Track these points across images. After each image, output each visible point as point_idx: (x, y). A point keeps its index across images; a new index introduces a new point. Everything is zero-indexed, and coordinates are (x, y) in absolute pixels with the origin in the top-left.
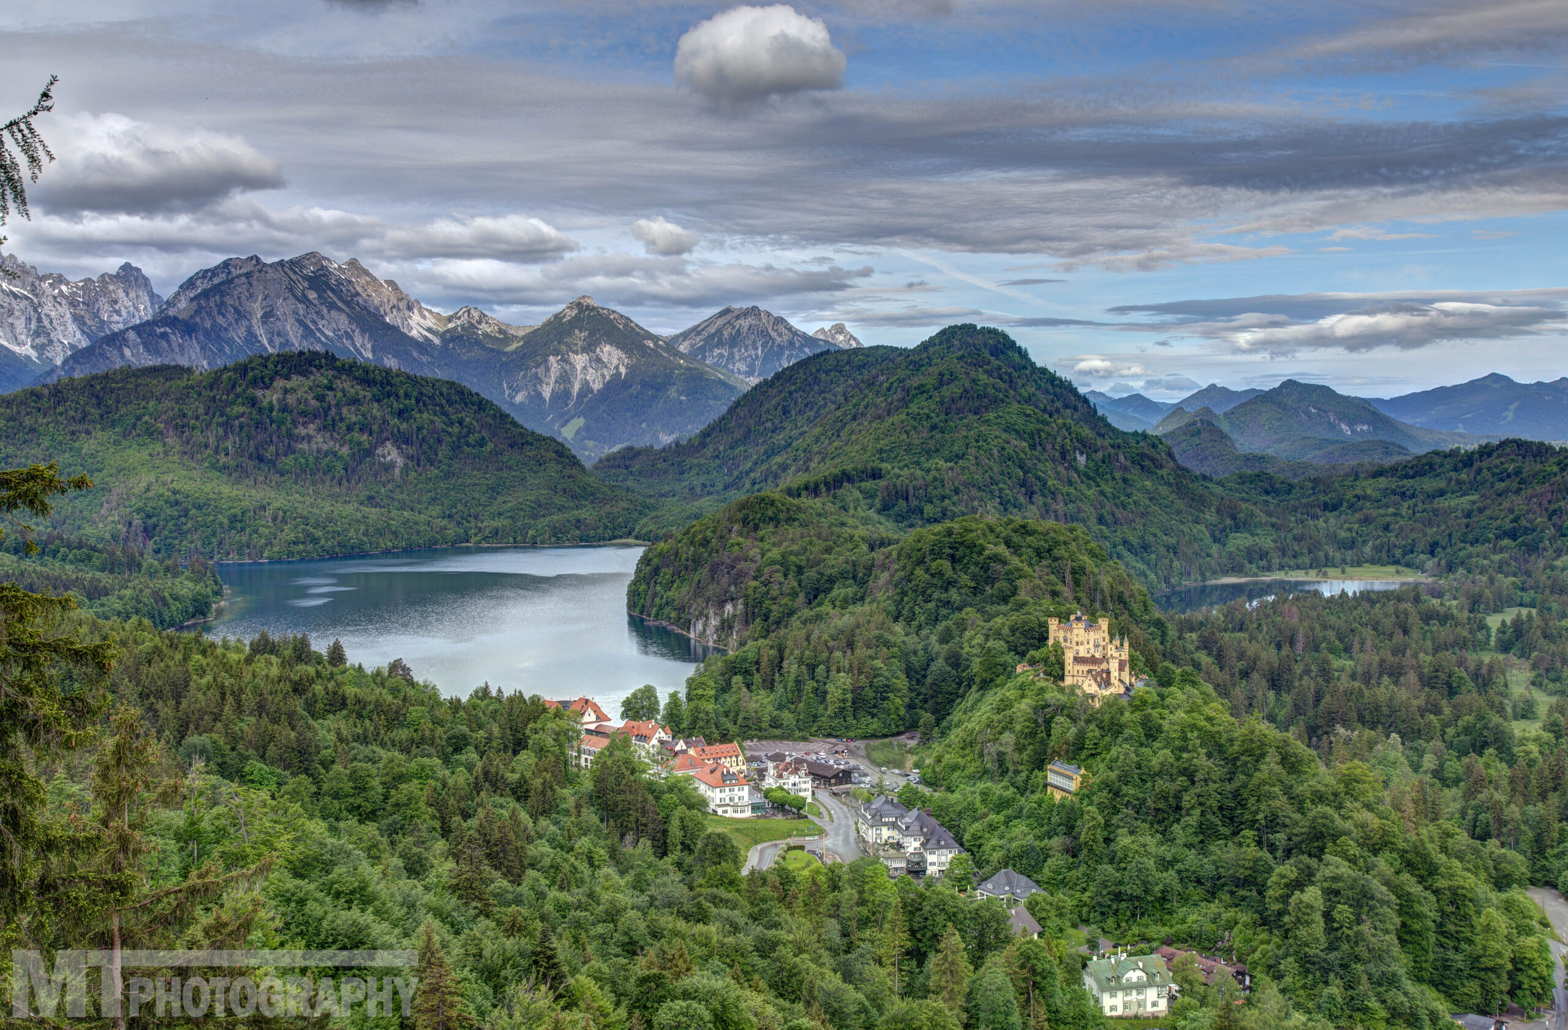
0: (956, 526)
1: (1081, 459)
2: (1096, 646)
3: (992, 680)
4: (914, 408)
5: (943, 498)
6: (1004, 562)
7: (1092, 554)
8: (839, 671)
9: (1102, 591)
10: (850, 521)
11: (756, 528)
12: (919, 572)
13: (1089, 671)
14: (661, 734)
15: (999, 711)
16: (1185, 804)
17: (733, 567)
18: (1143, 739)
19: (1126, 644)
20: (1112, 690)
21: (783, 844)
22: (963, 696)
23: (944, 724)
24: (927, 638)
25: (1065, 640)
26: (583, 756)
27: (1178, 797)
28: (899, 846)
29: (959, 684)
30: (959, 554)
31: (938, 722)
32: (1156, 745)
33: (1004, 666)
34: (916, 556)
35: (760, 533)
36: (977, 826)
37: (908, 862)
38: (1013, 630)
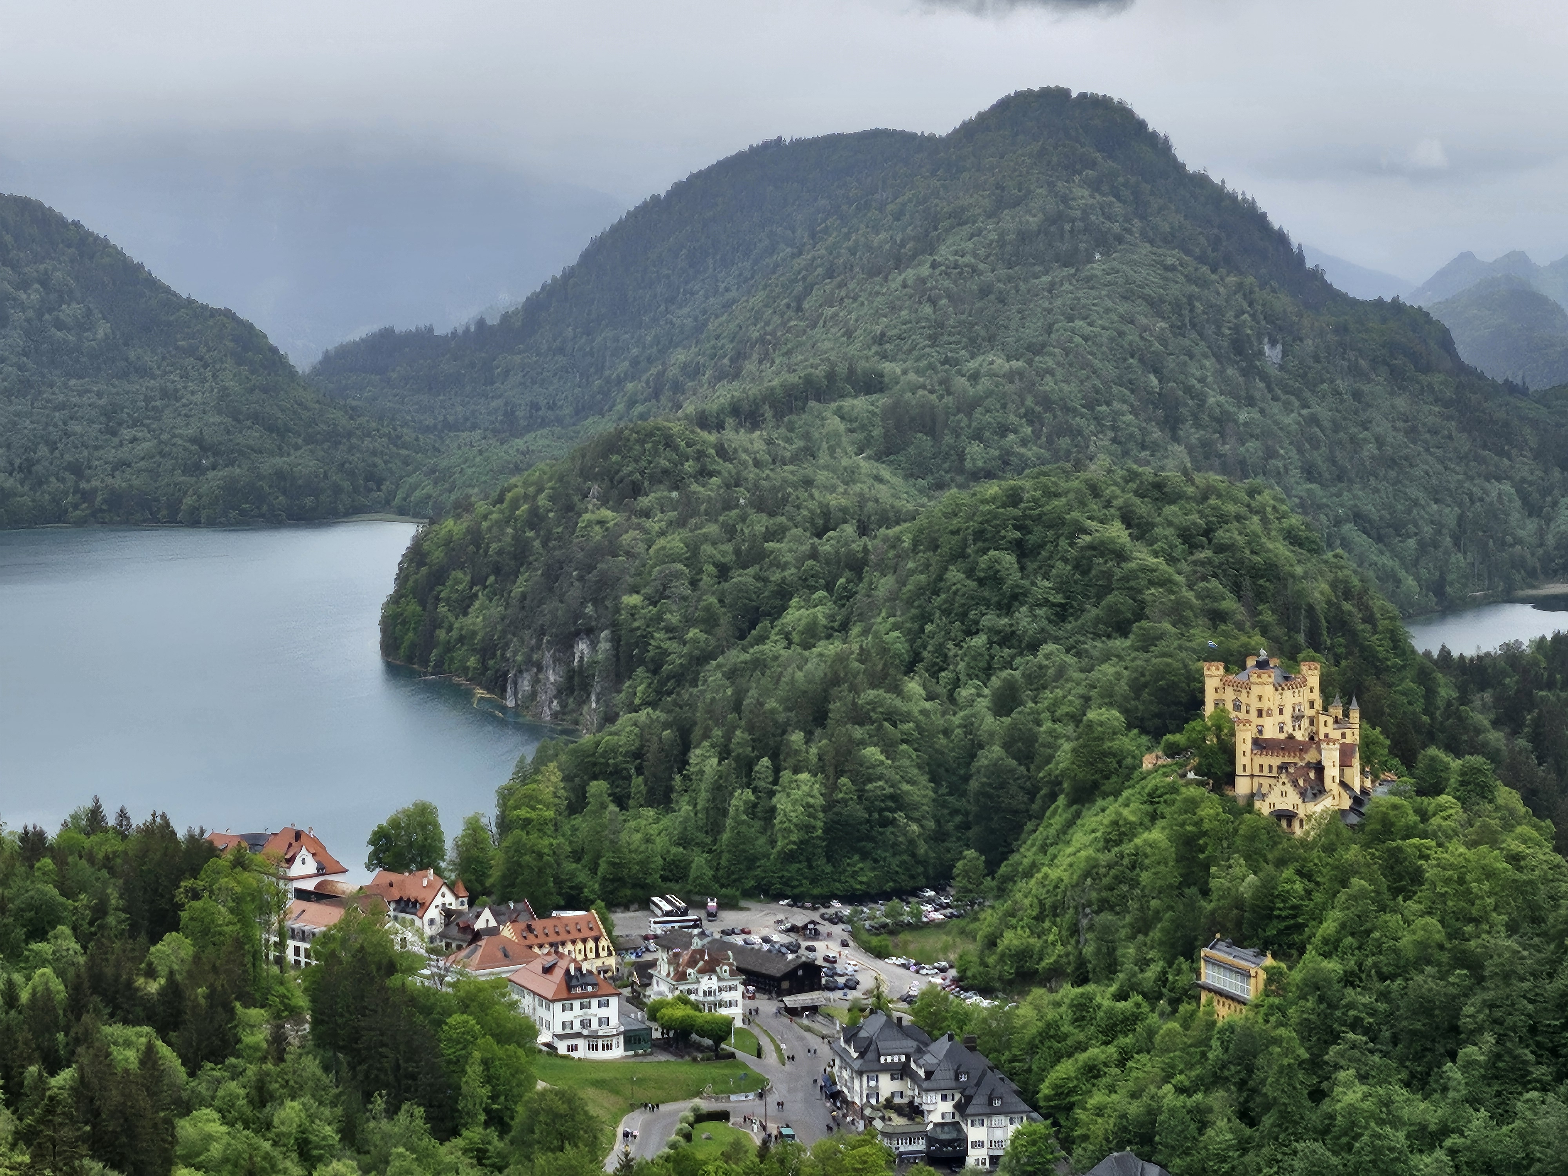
0: (1026, 484)
1: (1272, 354)
2: (1297, 718)
3: (1095, 785)
4: (944, 253)
5: (1003, 430)
6: (1121, 556)
7: (1292, 538)
8: (796, 771)
9: (1311, 609)
10: (822, 476)
11: (636, 490)
12: (955, 574)
13: (1283, 767)
14: (449, 899)
15: (1108, 843)
16: (1465, 1022)
17: (591, 568)
18: (1387, 896)
19: (1355, 715)
20: (1325, 804)
21: (684, 1108)
22: (1040, 817)
23: (1003, 869)
24: (971, 703)
25: (1237, 708)
26: (291, 944)
27: (1453, 1007)
28: (914, 1111)
29: (1032, 794)
30: (1032, 539)
31: (991, 868)
32: (1413, 906)
33: (1119, 757)
34: (948, 543)
35: (644, 502)
36: (1066, 1069)
37: (931, 1140)
38: (1137, 687)
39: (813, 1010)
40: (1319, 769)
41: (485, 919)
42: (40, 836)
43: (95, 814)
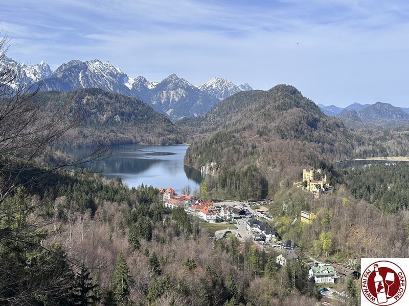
2: (317, 177)
4: (267, 108)
11: (220, 142)
13: (315, 184)
19: (326, 177)
20: (321, 190)
21: (225, 231)
25: (308, 176)
28: (258, 232)
37: (261, 237)
39: (244, 217)
40: (320, 185)
41: (197, 202)
42: (134, 188)
43: (142, 185)
